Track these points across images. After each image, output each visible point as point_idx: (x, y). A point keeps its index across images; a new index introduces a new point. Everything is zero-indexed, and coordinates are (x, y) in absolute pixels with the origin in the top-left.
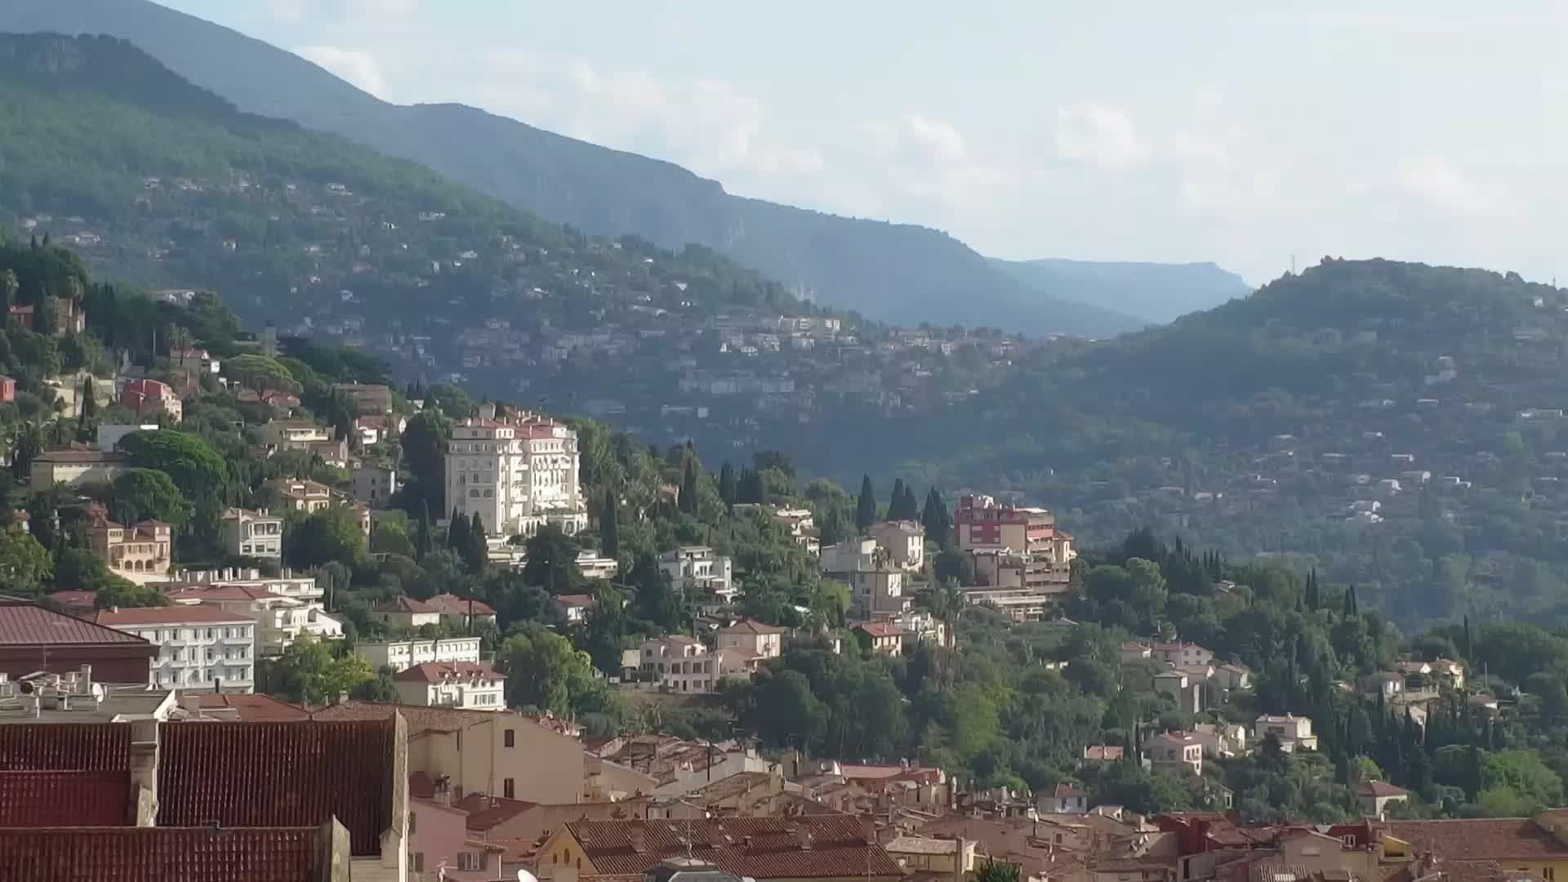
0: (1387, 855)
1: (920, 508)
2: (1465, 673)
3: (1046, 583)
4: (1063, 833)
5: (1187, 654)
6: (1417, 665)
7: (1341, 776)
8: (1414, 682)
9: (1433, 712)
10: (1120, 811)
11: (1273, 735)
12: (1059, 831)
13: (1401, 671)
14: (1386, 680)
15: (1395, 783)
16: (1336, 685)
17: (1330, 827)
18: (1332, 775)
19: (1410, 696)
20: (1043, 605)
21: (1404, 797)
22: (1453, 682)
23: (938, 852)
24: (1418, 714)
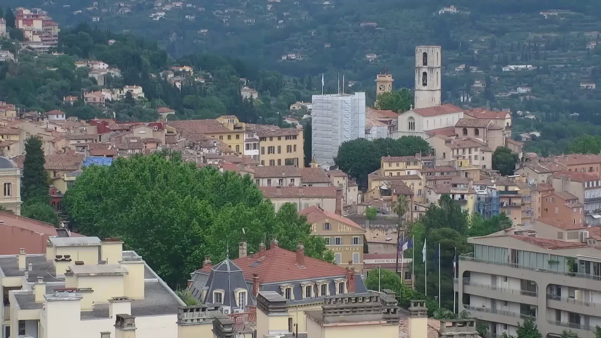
0: (168, 132)
1: (4, 13)
2: (194, 71)
3: (49, 40)
4: (57, 127)
5: (99, 65)
6: (178, 68)
7: (153, 106)
8: (177, 74)
9: (183, 84)
10: (77, 119)
11: (130, 92)
12: (56, 126)
13: (173, 71)
14: (168, 74)
15: (171, 108)
16: (151, 76)
17: (149, 123)
18: (150, 106)
19: (176, 79)
20: (49, 48)
21: (174, 113)
22: (190, 74)
23: (13, 133)
24: (178, 85)
